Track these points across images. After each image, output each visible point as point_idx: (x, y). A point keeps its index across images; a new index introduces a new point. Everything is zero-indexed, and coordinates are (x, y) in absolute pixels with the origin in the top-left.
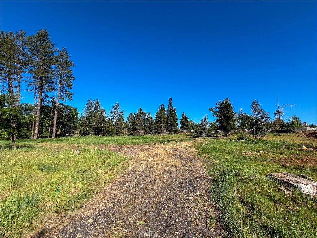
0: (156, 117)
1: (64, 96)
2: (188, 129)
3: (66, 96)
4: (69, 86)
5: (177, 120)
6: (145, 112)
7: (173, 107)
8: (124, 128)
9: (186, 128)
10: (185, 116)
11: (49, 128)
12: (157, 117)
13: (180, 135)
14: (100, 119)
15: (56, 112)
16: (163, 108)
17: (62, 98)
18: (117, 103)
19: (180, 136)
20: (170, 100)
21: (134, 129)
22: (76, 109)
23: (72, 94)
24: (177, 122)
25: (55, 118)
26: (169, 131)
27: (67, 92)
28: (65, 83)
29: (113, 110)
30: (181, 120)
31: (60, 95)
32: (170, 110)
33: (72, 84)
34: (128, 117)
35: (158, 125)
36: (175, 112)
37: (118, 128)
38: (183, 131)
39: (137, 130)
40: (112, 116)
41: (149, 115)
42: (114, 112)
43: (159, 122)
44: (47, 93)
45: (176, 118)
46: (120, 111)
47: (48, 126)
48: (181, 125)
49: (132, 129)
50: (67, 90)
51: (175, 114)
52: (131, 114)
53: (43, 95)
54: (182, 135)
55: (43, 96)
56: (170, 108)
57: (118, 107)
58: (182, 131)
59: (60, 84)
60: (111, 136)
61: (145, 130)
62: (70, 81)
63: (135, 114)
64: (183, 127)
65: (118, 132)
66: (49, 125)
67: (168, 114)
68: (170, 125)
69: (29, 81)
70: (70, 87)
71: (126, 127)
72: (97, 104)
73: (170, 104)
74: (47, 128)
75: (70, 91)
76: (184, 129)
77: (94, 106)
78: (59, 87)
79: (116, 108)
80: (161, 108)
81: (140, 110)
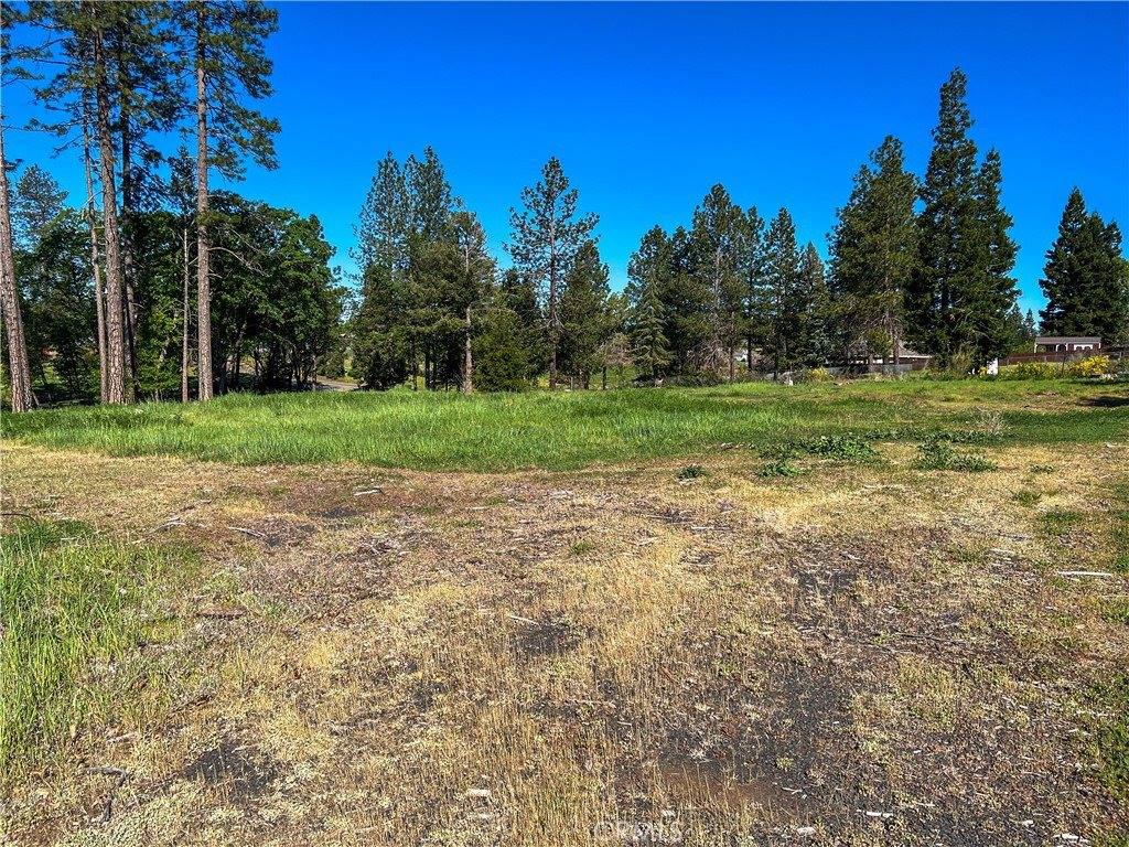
0: (839, 244)
1: (236, 148)
2: (1109, 328)
3: (244, 146)
4: (255, 76)
5: (1007, 254)
6: (753, 212)
7: (971, 151)
8: (605, 334)
9: (1096, 322)
10: (1094, 224)
11: (182, 342)
12: (847, 241)
13: (1021, 376)
14: (450, 278)
15: (203, 250)
16: (892, 166)
17: (224, 159)
18: (554, 165)
19: (1023, 387)
20: (951, 91)
21: (676, 338)
22: (314, 219)
23: (274, 127)
24: (1009, 275)
25: (203, 286)
26: (933, 346)
27: (245, 113)
28: (229, 59)
29: (532, 214)
30: (1054, 256)
31: (213, 143)
32: (950, 178)
33: (269, 63)
34: (635, 256)
35: (851, 302)
36: (990, 191)
37: (564, 339)
38: (1066, 341)
39: (696, 343)
40: (526, 259)
41: (784, 228)
42: (535, 228)
43: (856, 277)
44: (151, 138)
45: (1001, 240)
46: (575, 220)
47: (176, 334)
48: (1051, 295)
49: (660, 337)
50: (245, 101)
51: (990, 206)
52: (655, 237)
53: (137, 149)
54: (1038, 376)
55: (137, 160)
56: (946, 162)
57: (562, 188)
58: (1057, 341)
59: (201, 72)
60: (507, 388)
61: (754, 340)
62: (254, 41)
63: (680, 234)
64: (1070, 308)
65: (568, 360)
66: (181, 327)
67: (930, 212)
68: (945, 302)
69: (49, 71)
70: (256, 81)
71: (620, 329)
72: (431, 181)
73: (950, 128)
74: (173, 344)
75: (263, 107)
76: (1079, 330)
77: (411, 191)
78: (197, 88)
79: (549, 196)
80: (875, 169)
81: (717, 197)
